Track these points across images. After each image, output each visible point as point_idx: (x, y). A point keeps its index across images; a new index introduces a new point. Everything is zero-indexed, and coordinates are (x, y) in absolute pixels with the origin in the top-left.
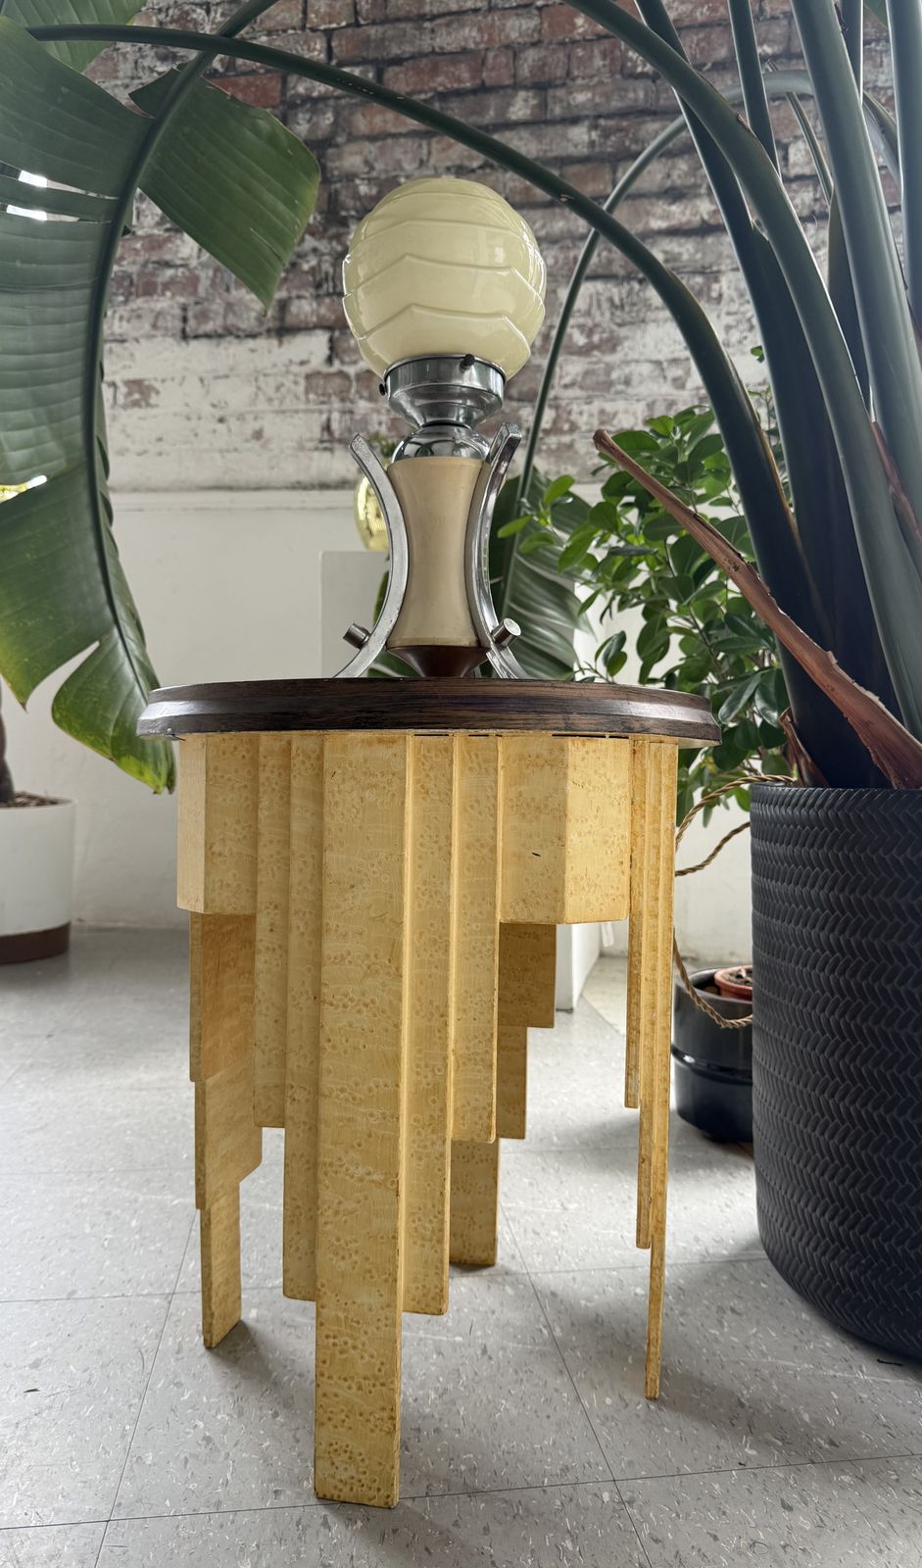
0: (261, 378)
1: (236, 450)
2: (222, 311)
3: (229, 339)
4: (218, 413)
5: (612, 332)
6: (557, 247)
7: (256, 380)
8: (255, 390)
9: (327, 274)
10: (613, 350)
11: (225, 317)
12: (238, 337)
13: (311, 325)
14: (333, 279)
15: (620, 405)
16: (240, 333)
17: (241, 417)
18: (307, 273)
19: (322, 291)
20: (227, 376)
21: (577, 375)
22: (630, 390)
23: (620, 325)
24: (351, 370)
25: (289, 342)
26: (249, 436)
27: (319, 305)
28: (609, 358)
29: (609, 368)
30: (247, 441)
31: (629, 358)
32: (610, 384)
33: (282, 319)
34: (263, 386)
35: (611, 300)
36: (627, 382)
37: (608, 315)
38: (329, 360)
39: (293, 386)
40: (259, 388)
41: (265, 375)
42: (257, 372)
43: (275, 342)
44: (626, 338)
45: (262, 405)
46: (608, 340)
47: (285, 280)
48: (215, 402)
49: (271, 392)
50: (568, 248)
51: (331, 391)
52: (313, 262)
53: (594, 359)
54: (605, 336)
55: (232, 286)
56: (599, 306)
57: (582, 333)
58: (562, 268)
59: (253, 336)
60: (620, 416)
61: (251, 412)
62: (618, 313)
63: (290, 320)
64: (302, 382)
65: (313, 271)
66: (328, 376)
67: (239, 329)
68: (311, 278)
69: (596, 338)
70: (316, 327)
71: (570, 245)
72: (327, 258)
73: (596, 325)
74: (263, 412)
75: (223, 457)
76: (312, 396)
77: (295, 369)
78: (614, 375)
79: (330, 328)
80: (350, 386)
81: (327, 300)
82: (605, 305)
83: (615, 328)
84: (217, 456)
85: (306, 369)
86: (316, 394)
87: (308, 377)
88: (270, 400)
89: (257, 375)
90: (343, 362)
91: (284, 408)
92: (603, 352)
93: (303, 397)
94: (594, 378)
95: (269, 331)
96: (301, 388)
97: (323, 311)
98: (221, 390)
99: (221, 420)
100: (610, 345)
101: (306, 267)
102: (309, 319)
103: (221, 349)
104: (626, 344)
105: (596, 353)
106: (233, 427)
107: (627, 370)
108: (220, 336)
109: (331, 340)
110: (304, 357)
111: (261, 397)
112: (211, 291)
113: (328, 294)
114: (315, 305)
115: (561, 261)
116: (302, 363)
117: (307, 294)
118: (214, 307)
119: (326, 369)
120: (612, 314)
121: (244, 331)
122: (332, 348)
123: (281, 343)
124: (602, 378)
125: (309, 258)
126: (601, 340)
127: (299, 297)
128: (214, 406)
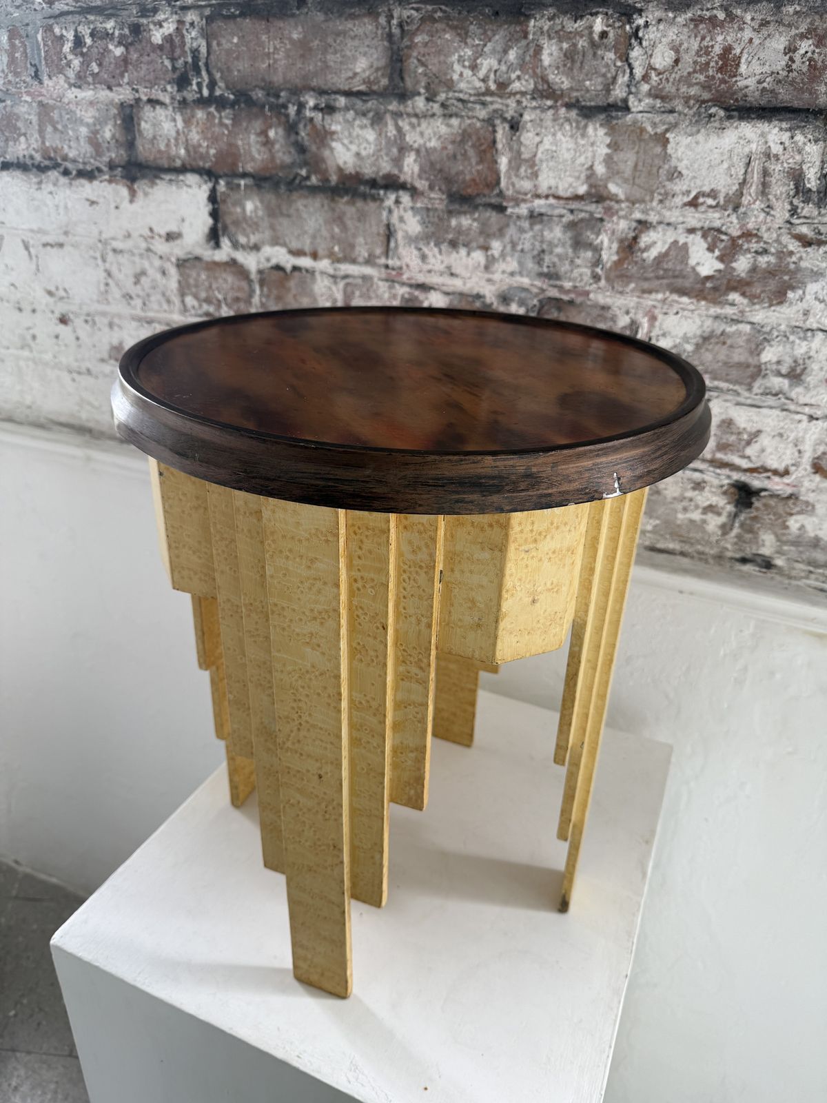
0: (110, 256)
1: (89, 372)
2: (34, 119)
3: (53, 174)
4: (61, 308)
5: (783, 254)
6: (680, 20)
7: (104, 260)
8: (104, 275)
9: (195, 53)
10: (779, 297)
11: (41, 132)
12: (66, 173)
13: (178, 163)
14: (207, 65)
15: (769, 419)
16: (69, 165)
17: (90, 320)
18: (161, 47)
19: (191, 94)
20: (61, 245)
21: (686, 339)
22: (797, 392)
23: (806, 242)
24: (251, 262)
25: (146, 194)
26: (106, 356)
27: (187, 122)
28: (761, 315)
29: (760, 338)
30: (103, 360)
31: (812, 323)
32: (758, 372)
33: (131, 145)
34: (114, 270)
35: (797, 177)
36: (796, 375)
37: (781, 212)
38: (214, 236)
39: (159, 276)
40: (109, 274)
41: (114, 251)
42: (105, 243)
43: (124, 192)
44: (816, 275)
45: (117, 307)
46: (771, 273)
47: (125, 60)
48: (53, 289)
49: (129, 285)
50: (713, 19)
51: (220, 297)
52: (169, 28)
53: (729, 311)
54: (763, 261)
55: (43, 68)
56: (765, 186)
57: (711, 249)
58: (687, 80)
59: (88, 175)
60: (764, 440)
61: (104, 314)
62: (808, 210)
63: (144, 151)
64: (173, 271)
65: (171, 45)
66: (215, 265)
67: (65, 158)
68: (167, 63)
69: (742, 265)
70: (183, 170)
71: (721, 15)
72: (191, 16)
73: (748, 235)
74: (120, 316)
75: (74, 380)
76: (190, 300)
77: (161, 247)
78: (769, 355)
79: (209, 174)
80: (252, 292)
81: (200, 114)
82: (780, 188)
83: (793, 245)
84: (66, 378)
85: (178, 250)
86: (196, 297)
87: (181, 264)
88: (128, 297)
89: (105, 250)
90: (236, 245)
91: (151, 314)
92: (753, 299)
93: (176, 300)
94: (723, 353)
95: (112, 166)
96: (173, 283)
97: (195, 136)
98: (58, 266)
99: (63, 320)
100: (773, 285)
101: (157, 37)
102: (173, 151)
103: (43, 195)
104: (812, 288)
105: (734, 296)
106: (81, 334)
107: (801, 349)
108: (42, 169)
109: (213, 198)
110: (173, 228)
111: (116, 293)
112: (10, 77)
113: (202, 102)
114: (180, 124)
115: (688, 59)
116: (170, 237)
117: (167, 100)
118: (22, 109)
119: (209, 254)
120: (794, 211)
121: (74, 161)
122: (214, 214)
123: (133, 194)
124: (739, 356)
125: (160, 16)
126: (754, 269)
127: (153, 102)
128: (50, 293)
